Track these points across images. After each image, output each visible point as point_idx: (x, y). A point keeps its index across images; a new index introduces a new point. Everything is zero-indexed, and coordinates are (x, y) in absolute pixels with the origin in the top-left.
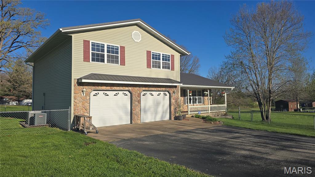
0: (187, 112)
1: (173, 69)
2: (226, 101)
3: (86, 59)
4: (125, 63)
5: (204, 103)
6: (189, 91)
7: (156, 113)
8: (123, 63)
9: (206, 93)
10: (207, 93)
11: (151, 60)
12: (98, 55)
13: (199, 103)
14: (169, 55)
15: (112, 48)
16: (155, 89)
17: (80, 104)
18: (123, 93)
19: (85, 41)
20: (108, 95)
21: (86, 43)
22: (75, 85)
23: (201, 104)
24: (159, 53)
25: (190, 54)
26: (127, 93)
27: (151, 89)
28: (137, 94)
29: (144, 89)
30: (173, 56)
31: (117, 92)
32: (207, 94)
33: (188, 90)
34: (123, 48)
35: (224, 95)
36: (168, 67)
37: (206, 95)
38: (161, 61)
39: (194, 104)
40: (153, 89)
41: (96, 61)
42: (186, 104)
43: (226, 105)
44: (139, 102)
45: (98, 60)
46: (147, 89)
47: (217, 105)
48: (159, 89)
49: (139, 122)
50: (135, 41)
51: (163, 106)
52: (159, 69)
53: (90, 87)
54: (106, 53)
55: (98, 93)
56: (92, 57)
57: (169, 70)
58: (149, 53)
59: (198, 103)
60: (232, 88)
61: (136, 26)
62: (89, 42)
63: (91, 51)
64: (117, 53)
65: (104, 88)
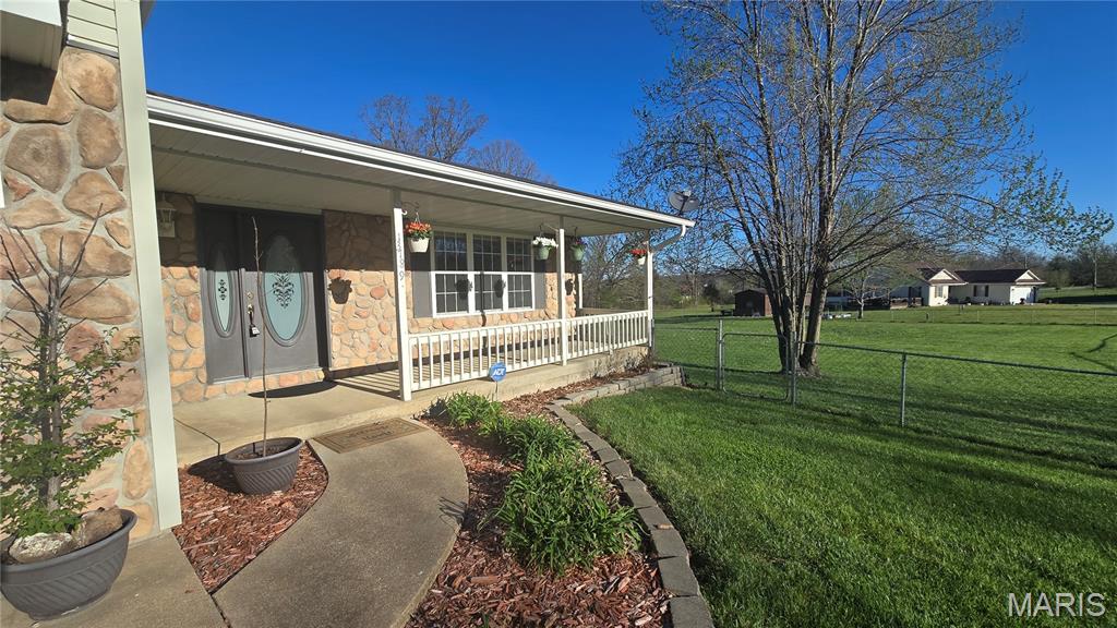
0: (396, 366)
2: (650, 293)
5: (542, 304)
6: (406, 220)
9: (545, 241)
10: (553, 243)
13: (519, 305)
23: (527, 309)
32: (554, 252)
33: (398, 214)
35: (642, 261)
37: (545, 254)
39: (487, 312)
42: (429, 314)
43: (649, 313)
47: (610, 316)
59: (511, 306)
60: (684, 223)
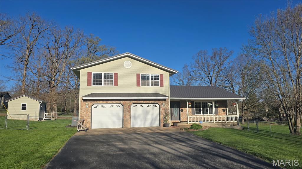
1: (162, 85)
3: (89, 84)
4: (117, 84)
7: (145, 120)
8: (116, 84)
11: (140, 80)
12: (97, 81)
13: (211, 114)
14: (158, 75)
15: (108, 75)
16: (144, 102)
17: (84, 113)
18: (117, 106)
19: (88, 73)
20: (105, 107)
21: (89, 74)
22: (82, 101)
24: (148, 74)
25: (178, 72)
26: (120, 105)
27: (140, 102)
28: (127, 106)
29: (134, 102)
30: (162, 76)
31: (112, 105)
33: (187, 102)
34: (116, 74)
35: (234, 106)
36: (157, 84)
38: (150, 80)
39: (205, 114)
40: (142, 102)
41: (99, 85)
42: (194, 114)
43: (238, 116)
44: (130, 111)
45: (97, 84)
46: (136, 102)
48: (148, 102)
49: (129, 127)
50: (126, 68)
51: (152, 115)
52: (149, 86)
53: (91, 102)
54: (103, 79)
55: (98, 106)
56: (93, 83)
57: (158, 86)
58: (138, 75)
60: (242, 99)
61: (127, 57)
62: (91, 73)
63: (92, 79)
64: (111, 78)
65: (101, 102)
